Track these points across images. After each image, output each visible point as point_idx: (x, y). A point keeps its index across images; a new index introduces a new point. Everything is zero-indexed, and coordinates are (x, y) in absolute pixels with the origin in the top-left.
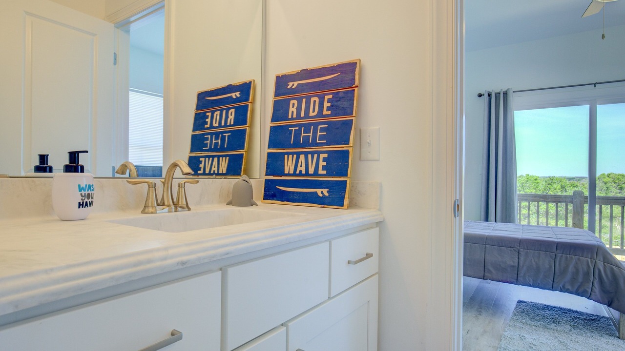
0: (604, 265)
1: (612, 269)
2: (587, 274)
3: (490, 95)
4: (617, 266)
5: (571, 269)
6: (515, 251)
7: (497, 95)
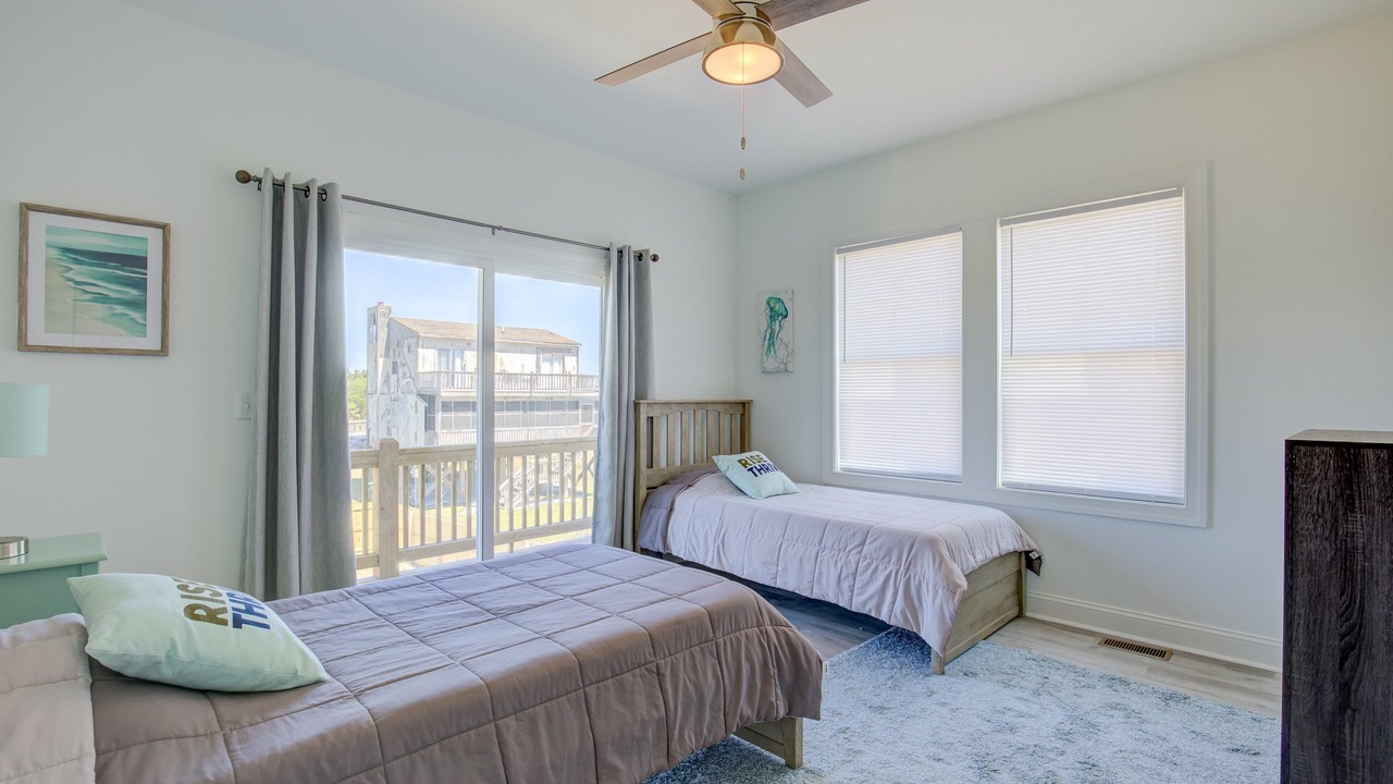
3: (278, 188)
7: (301, 191)
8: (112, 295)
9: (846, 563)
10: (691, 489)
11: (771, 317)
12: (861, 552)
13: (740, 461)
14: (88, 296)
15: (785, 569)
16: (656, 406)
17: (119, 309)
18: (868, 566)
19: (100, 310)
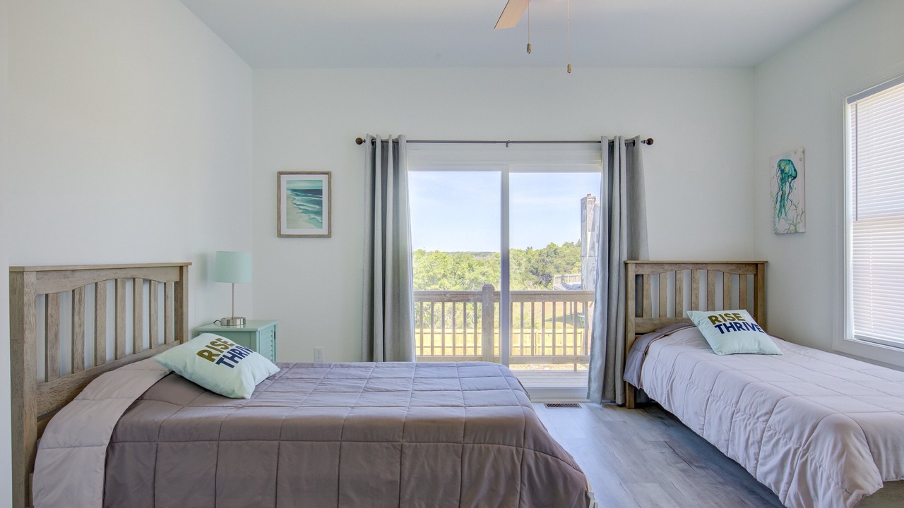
0: (535, 454)
1: (547, 461)
2: (511, 478)
3: (373, 143)
4: (553, 455)
5: (488, 472)
6: (395, 447)
7: (384, 143)
8: (310, 209)
9: (753, 430)
10: (666, 338)
11: (782, 179)
12: (767, 421)
13: (710, 318)
14: (301, 211)
15: (709, 423)
16: (646, 266)
17: (312, 216)
18: (771, 437)
19: (306, 217)
